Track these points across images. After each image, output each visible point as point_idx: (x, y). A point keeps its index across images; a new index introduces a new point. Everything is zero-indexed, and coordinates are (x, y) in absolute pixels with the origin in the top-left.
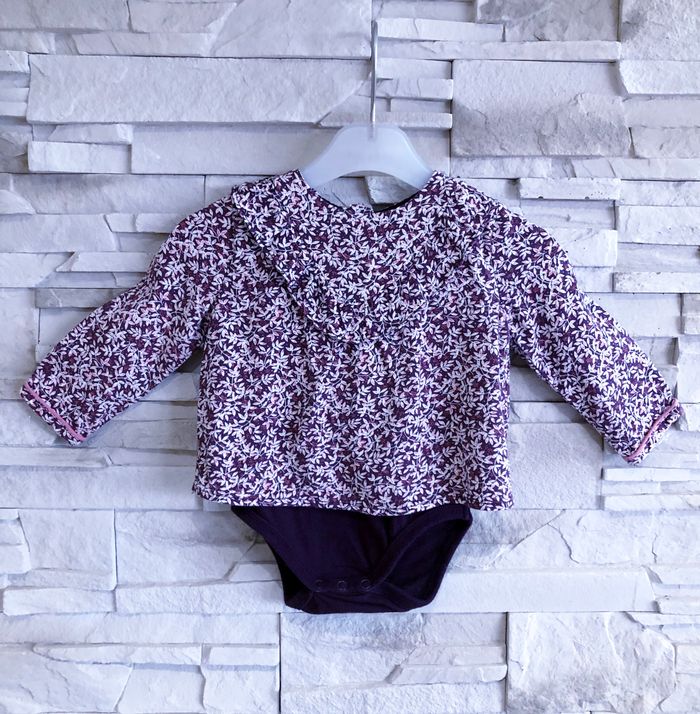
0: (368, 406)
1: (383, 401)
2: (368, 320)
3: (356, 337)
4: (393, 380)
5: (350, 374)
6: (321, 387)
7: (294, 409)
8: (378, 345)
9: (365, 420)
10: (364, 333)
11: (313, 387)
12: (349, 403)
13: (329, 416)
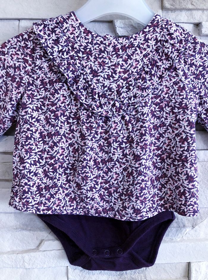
0: (118, 154)
1: (127, 151)
2: (116, 102)
3: (110, 113)
4: (132, 138)
5: (107, 136)
6: (90, 144)
7: (74, 157)
8: (123, 117)
9: (117, 163)
10: (114, 110)
11: (85, 143)
12: (107, 153)
13: (95, 161)
